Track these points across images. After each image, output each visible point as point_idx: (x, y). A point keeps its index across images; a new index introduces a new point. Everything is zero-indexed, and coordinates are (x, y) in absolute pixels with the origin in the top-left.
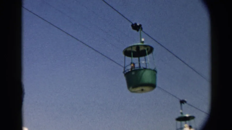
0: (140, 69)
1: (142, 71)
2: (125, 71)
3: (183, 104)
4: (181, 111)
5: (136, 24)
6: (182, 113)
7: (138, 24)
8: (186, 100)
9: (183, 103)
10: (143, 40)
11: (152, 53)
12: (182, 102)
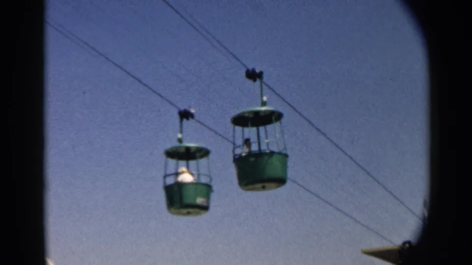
0: (260, 154)
1: (266, 158)
2: (235, 156)
3: (185, 121)
4: (180, 136)
5: (254, 70)
6: (180, 141)
7: (258, 71)
8: (192, 111)
9: (188, 118)
10: (265, 99)
11: (281, 123)
12: (185, 115)
